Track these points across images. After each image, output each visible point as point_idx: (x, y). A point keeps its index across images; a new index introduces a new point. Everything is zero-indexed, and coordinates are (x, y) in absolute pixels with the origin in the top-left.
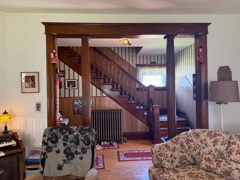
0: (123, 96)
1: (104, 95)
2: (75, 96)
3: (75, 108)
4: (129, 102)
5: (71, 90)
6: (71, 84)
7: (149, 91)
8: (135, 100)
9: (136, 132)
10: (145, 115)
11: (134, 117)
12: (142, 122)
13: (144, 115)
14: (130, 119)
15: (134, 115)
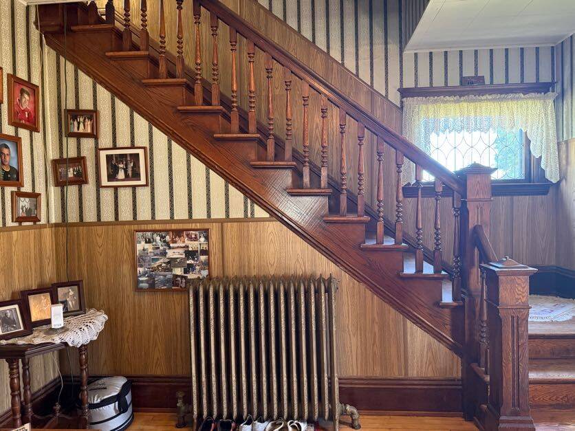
0: (343, 216)
1: (260, 213)
2: (140, 217)
3: (141, 266)
4: (371, 243)
5: (121, 192)
6: (121, 166)
7: (464, 195)
8: (399, 234)
9: (402, 376)
10: (447, 306)
11: (392, 313)
12: (427, 338)
13: (438, 303)
14: (373, 321)
15: (392, 303)
